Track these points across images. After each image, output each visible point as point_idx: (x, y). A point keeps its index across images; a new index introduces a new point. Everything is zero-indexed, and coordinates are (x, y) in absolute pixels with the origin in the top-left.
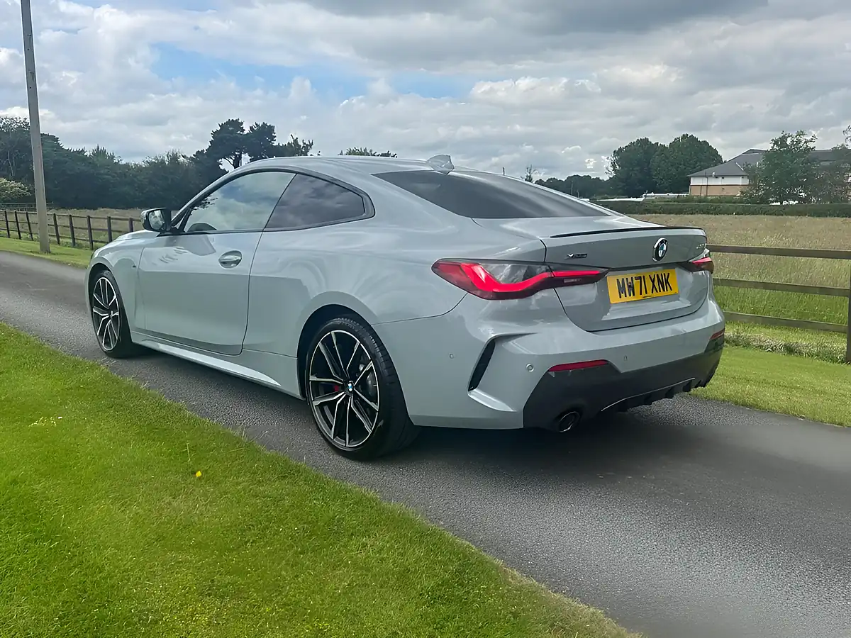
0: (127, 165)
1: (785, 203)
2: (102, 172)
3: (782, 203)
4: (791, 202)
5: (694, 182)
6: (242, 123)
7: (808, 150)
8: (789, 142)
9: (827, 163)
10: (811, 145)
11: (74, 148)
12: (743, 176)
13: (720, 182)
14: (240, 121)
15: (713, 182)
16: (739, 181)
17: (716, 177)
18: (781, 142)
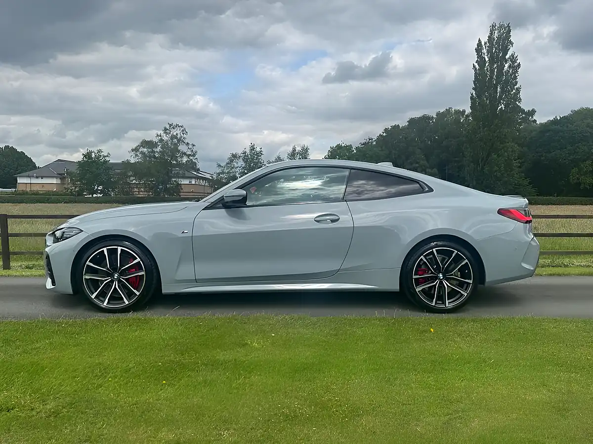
1: (94, 195)
3: (92, 196)
4: (99, 195)
5: (20, 180)
7: (106, 162)
8: (93, 156)
9: (119, 171)
10: (107, 159)
12: (56, 177)
13: (40, 181)
15: (34, 181)
16: (54, 181)
17: (37, 177)
18: (88, 155)
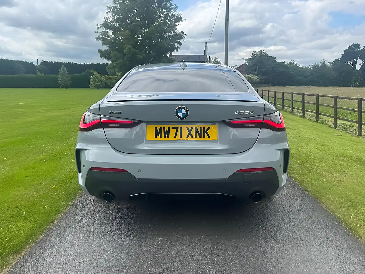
0: (302, 68)
2: (291, 70)
6: (360, 45)
11: (281, 61)
14: (359, 44)
